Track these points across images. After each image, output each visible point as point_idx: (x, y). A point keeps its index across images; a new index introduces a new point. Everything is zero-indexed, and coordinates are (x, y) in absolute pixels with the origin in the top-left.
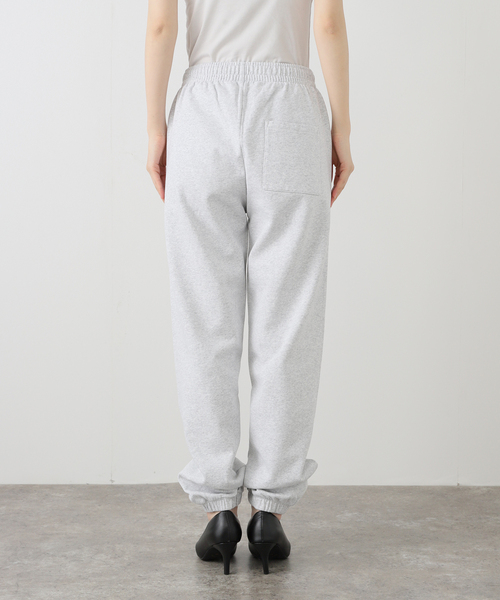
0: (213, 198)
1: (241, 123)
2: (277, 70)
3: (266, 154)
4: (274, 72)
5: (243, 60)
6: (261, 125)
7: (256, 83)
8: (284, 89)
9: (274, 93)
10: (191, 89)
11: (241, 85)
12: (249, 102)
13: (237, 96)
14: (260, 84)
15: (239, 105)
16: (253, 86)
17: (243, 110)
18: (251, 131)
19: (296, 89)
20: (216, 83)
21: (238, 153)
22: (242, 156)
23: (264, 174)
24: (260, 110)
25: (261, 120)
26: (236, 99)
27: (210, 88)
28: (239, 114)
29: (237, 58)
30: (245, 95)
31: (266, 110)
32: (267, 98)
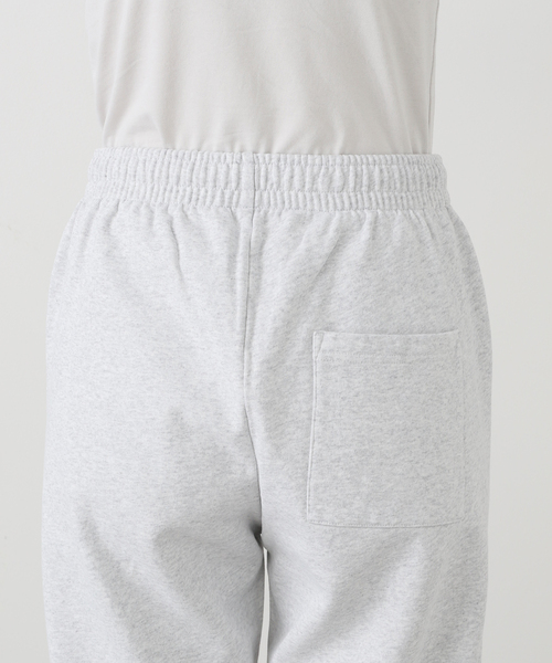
0: (169, 539)
1: (245, 343)
2: (345, 176)
3: (316, 427)
4: (337, 183)
5: (249, 148)
6: (300, 346)
7: (287, 216)
8: (366, 227)
9: (338, 247)
10: (108, 223)
11: (243, 222)
12: (267, 277)
13: (232, 257)
14: (300, 221)
15: (239, 287)
16: (279, 226)
17: (250, 301)
18: (274, 364)
19: (397, 230)
20: (175, 213)
21: (236, 424)
22: (247, 431)
23: (311, 483)
24: (298, 302)
25: (302, 331)
26: (231, 269)
27: (160, 228)
28: (239, 315)
29: (232, 143)
30: (255, 255)
31: (315, 299)
32: (319, 263)
